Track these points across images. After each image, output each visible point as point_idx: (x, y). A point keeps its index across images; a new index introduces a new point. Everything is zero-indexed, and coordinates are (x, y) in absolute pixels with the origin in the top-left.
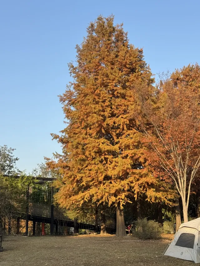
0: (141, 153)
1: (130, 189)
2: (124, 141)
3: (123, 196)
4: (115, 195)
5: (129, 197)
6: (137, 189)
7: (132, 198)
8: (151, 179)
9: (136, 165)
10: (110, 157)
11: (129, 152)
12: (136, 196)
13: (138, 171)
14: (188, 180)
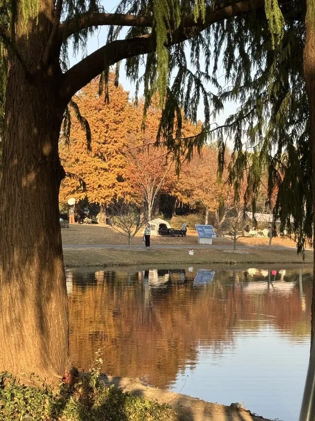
0: (125, 172)
1: (116, 195)
2: (113, 161)
3: (110, 200)
4: (104, 198)
5: (114, 200)
6: (120, 195)
7: (115, 201)
8: (129, 189)
9: (120, 179)
10: (102, 172)
11: (117, 170)
12: (117, 199)
13: (121, 184)
14: (154, 193)
